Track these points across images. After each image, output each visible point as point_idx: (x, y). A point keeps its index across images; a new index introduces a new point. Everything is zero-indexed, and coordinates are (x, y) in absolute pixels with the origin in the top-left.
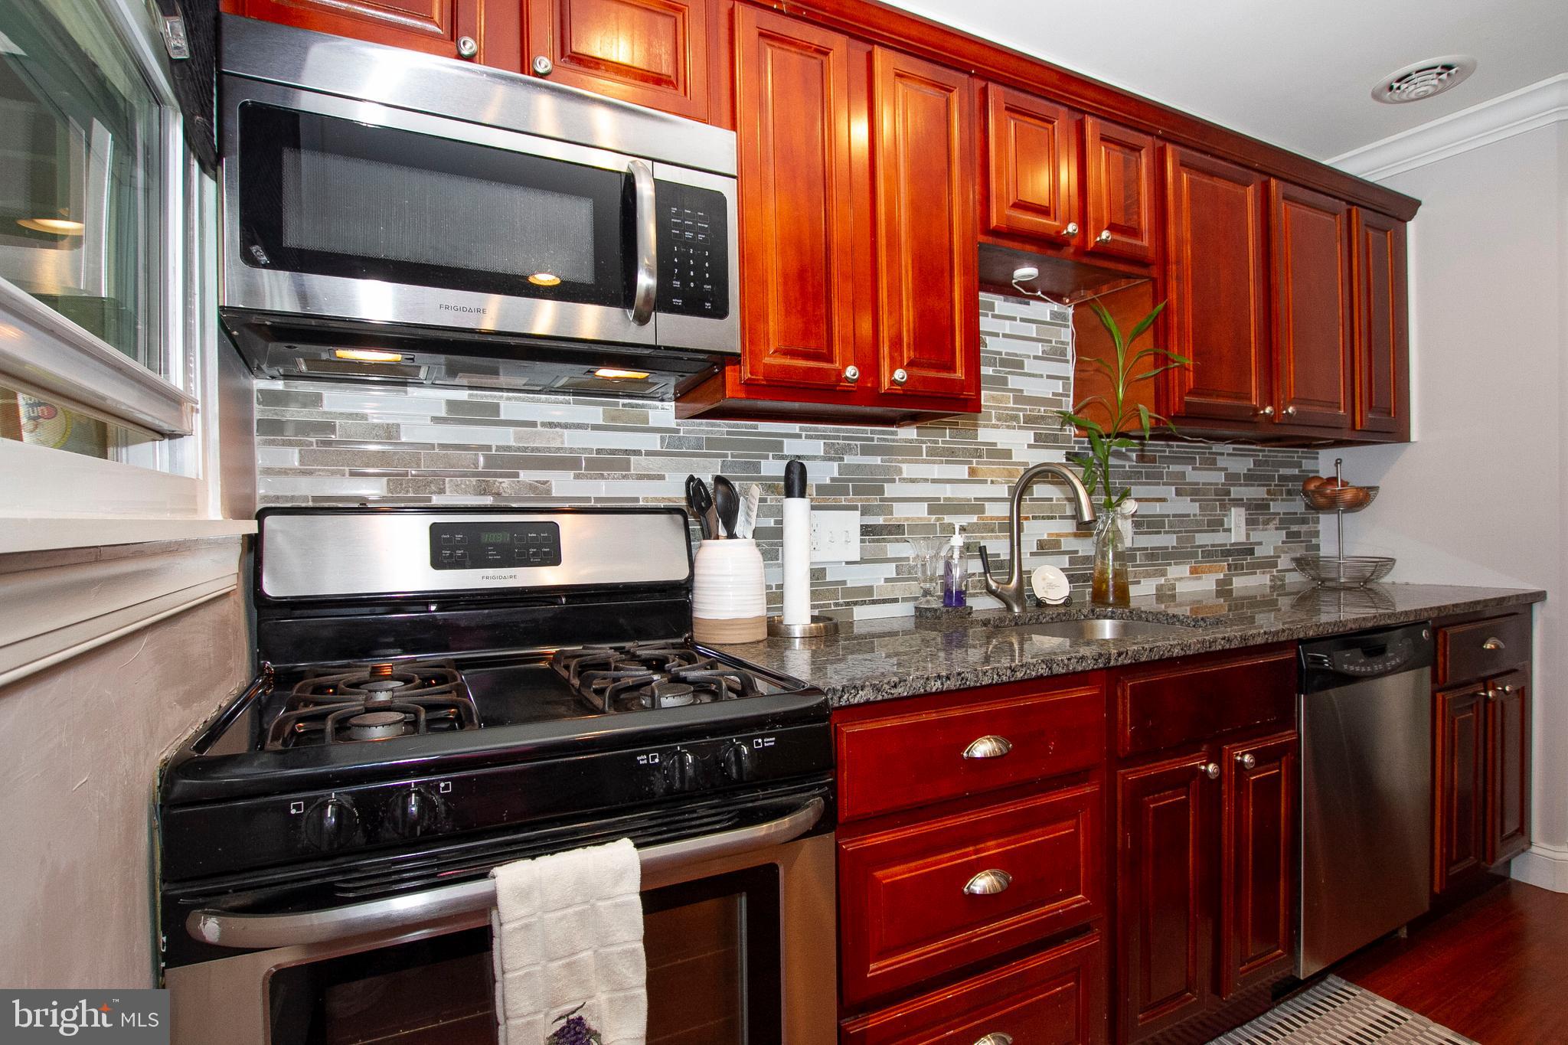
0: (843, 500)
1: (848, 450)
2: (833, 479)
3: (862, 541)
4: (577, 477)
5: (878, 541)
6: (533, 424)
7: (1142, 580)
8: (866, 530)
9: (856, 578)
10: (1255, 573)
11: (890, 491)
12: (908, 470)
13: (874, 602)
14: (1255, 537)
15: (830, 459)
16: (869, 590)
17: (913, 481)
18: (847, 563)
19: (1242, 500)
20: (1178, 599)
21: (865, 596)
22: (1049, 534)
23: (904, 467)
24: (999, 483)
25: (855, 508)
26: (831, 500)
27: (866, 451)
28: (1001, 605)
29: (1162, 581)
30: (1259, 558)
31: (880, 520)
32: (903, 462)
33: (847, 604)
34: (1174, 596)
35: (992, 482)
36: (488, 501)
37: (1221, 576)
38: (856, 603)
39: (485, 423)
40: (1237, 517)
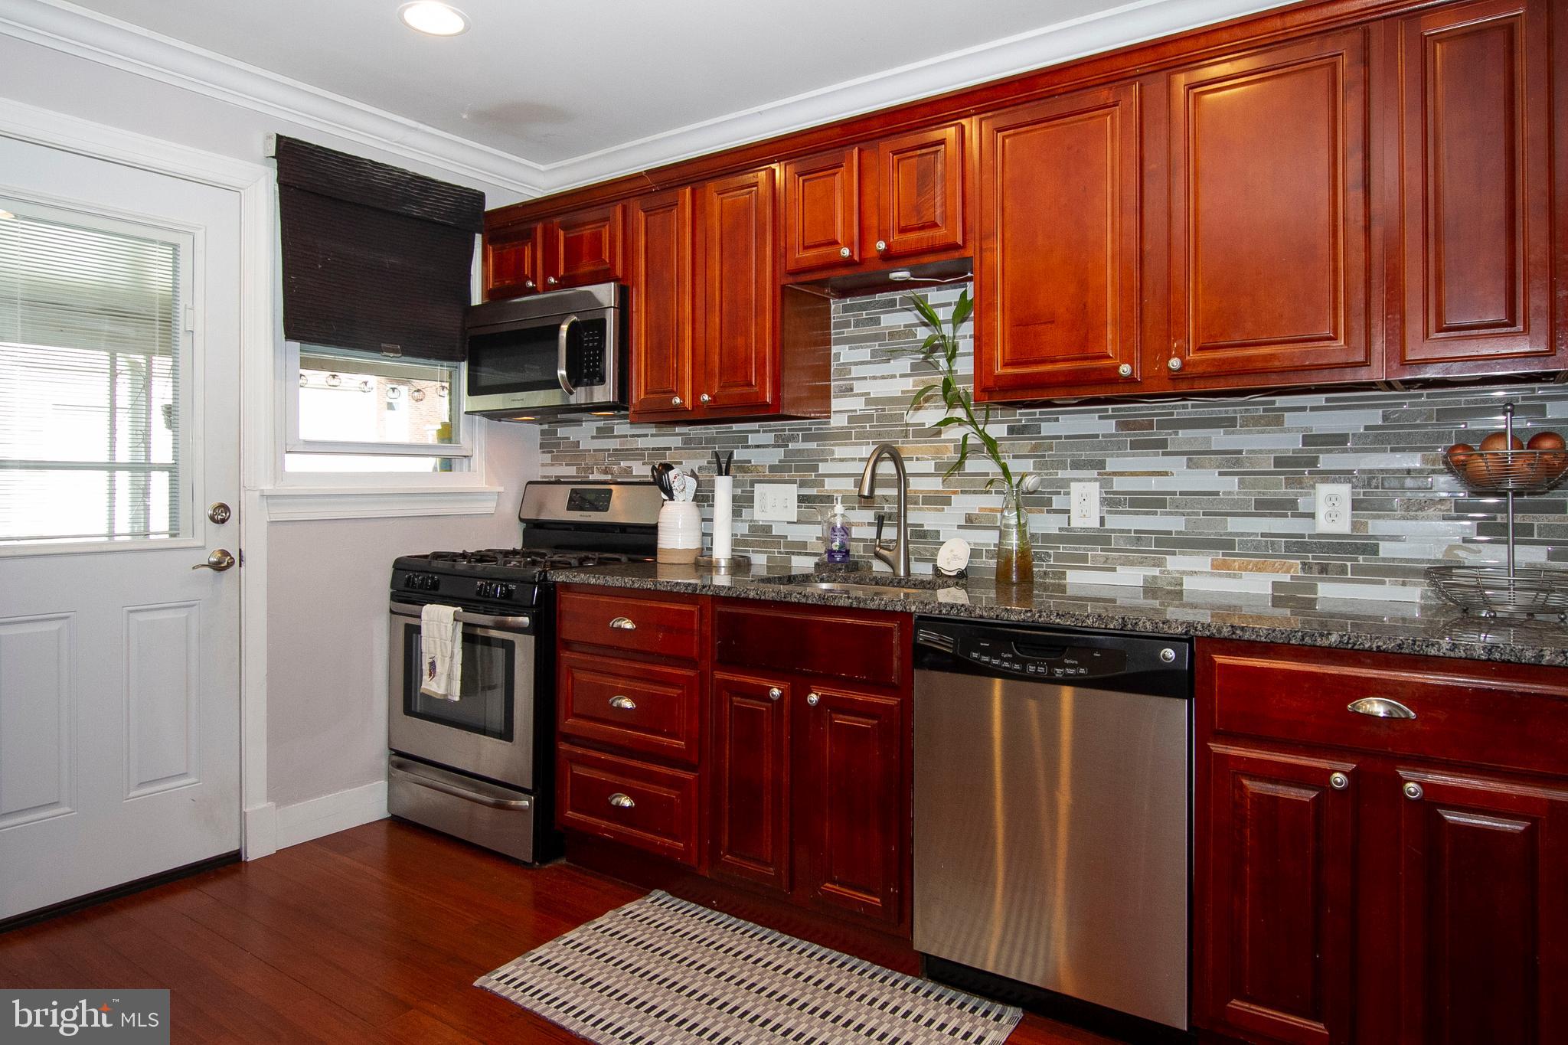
0: (786, 476)
1: (793, 438)
2: (780, 461)
3: (798, 507)
4: (643, 464)
5: (811, 507)
7: (1118, 568)
8: (802, 499)
9: (797, 533)
10: (1383, 583)
11: (823, 468)
12: (840, 452)
13: (807, 554)
14: (1377, 526)
15: (779, 446)
16: (804, 544)
17: (842, 460)
18: (788, 523)
19: (1351, 472)
21: (801, 548)
22: (981, 509)
23: (836, 449)
24: (923, 459)
25: (794, 482)
26: (778, 476)
27: (807, 438)
29: (1156, 572)
30: (1384, 560)
31: (814, 491)
32: (833, 445)
33: (787, 553)
34: (1181, 592)
35: (917, 459)
37: (1286, 578)
38: (793, 553)
39: (608, 437)
40: (1332, 499)
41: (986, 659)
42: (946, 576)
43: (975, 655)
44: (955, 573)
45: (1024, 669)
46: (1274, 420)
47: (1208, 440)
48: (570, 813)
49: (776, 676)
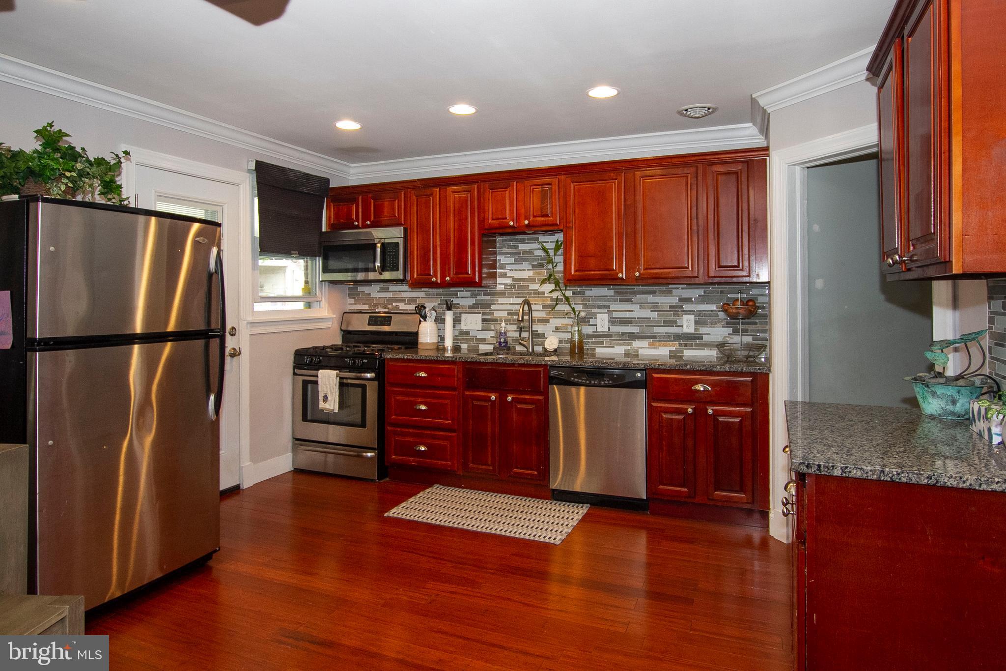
0: (476, 310)
1: (479, 294)
2: (473, 304)
3: (482, 324)
4: (405, 304)
5: (488, 324)
6: (396, 291)
7: (615, 346)
8: (484, 320)
9: (481, 335)
10: (704, 349)
11: (493, 307)
12: (501, 300)
13: (486, 344)
14: (703, 330)
15: (472, 298)
16: (485, 340)
17: (501, 304)
18: (478, 330)
19: (694, 311)
20: (640, 358)
21: (484, 341)
22: (562, 324)
23: (499, 299)
24: (538, 304)
25: (480, 313)
26: (472, 310)
27: (485, 295)
28: (526, 350)
29: (629, 347)
30: (705, 341)
31: (489, 317)
32: (498, 298)
33: (477, 343)
34: (638, 355)
35: (535, 304)
36: (387, 310)
37: (674, 349)
38: (480, 343)
39: (387, 292)
40: (688, 320)
41: (576, 380)
42: (550, 351)
43: (572, 379)
44: (553, 350)
45: (590, 382)
46: (669, 293)
47: (647, 299)
48: (393, 457)
49: (493, 391)
